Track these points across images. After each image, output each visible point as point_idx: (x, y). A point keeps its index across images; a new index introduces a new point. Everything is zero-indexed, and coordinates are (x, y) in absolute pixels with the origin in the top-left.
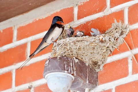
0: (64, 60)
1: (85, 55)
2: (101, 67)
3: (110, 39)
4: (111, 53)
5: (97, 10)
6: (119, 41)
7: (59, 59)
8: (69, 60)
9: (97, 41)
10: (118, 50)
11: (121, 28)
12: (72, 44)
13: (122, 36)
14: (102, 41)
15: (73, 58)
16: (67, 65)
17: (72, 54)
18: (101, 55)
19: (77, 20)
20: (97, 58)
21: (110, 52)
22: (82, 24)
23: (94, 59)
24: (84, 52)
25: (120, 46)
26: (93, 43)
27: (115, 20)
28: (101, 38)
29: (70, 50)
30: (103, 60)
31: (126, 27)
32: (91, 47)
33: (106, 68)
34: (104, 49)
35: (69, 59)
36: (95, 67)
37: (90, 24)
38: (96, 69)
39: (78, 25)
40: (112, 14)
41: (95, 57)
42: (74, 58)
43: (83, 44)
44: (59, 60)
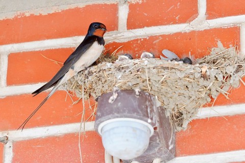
2: (185, 124)
4: (211, 101)
7: (140, 95)
8: (151, 100)
9: (197, 75)
10: (227, 98)
13: (239, 73)
16: (150, 108)
18: (194, 102)
19: (126, 30)
20: (186, 105)
25: (232, 91)
26: (190, 76)
27: (219, 42)
28: (204, 70)
34: (200, 92)
36: (177, 121)
37: (158, 41)
39: (129, 40)
40: (210, 29)
41: (183, 103)
42: (157, 97)
43: (173, 74)
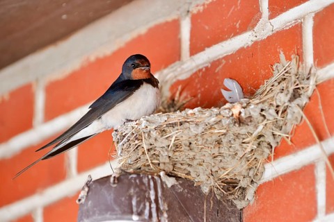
0: (130, 185)
1: (195, 162)
2: (250, 194)
3: (263, 113)
4: (271, 152)
5: (238, 26)
6: (289, 116)
7: (114, 183)
8: (143, 184)
9: (226, 122)
10: (290, 143)
11: (294, 78)
12: (154, 134)
13: (298, 101)
14: (240, 121)
15: (160, 176)
16: (137, 197)
17: (159, 164)
18: (244, 160)
19: (189, 58)
20: (234, 168)
21: (267, 151)
22: (201, 67)
23: (223, 174)
24: (191, 154)
25: (295, 131)
26: (216, 126)
27: (282, 53)
28: (236, 111)
29: (152, 152)
30: (251, 173)
31: (309, 74)
32: (209, 139)
33: (262, 195)
34: (249, 143)
35: (145, 180)
36: (231, 194)
37: (221, 67)
38: (235, 202)
39: (191, 73)
40: (273, 35)
41: (225, 166)
42: (162, 174)
43: (186, 132)
44: (115, 186)
